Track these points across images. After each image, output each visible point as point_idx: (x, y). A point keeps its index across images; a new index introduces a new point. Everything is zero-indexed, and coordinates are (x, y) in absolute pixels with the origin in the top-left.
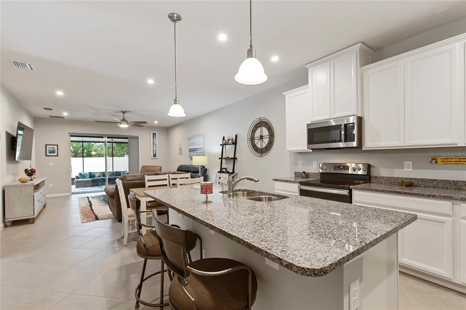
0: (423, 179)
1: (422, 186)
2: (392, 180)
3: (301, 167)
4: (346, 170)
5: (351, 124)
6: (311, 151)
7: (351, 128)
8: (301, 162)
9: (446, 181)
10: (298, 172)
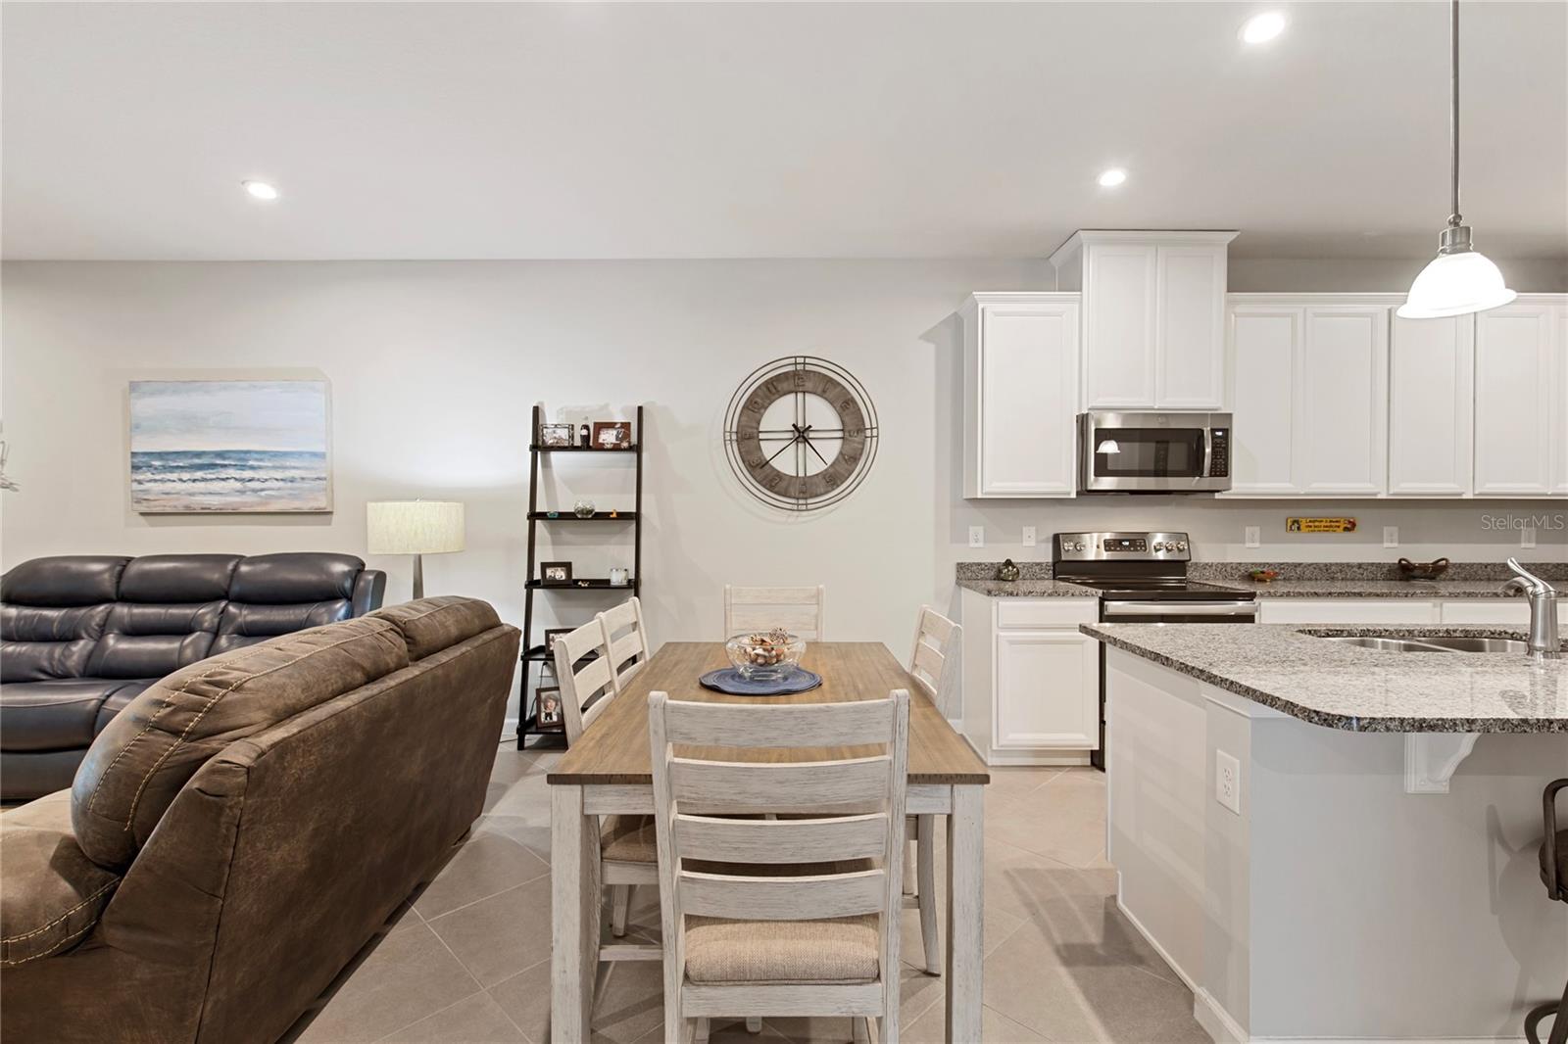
0: (1282, 564)
1: (1281, 577)
2: (1229, 569)
3: (982, 544)
4: (1137, 550)
5: (1219, 430)
6: (1073, 495)
7: (1218, 441)
8: (980, 530)
9: (1316, 566)
10: (972, 565)
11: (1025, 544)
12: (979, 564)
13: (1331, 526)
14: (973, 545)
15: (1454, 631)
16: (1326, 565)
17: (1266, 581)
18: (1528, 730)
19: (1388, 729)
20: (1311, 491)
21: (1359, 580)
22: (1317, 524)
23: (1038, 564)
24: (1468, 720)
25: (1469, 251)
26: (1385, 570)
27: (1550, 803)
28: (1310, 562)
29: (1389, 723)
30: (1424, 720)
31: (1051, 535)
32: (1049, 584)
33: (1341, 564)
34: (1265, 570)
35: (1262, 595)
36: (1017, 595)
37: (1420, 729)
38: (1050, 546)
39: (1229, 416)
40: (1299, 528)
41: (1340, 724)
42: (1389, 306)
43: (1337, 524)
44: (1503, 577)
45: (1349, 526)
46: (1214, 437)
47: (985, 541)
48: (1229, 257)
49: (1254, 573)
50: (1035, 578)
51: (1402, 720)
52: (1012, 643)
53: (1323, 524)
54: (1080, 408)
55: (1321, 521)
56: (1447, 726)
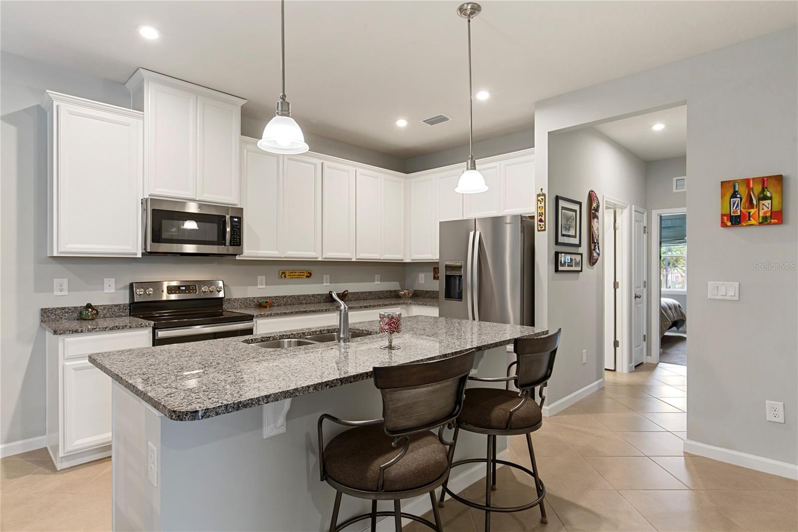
0: (277, 297)
1: (275, 305)
2: (248, 302)
3: (65, 293)
4: (191, 293)
5: (236, 218)
6: (140, 256)
7: (235, 224)
8: (65, 281)
9: (293, 297)
10: (56, 309)
11: (105, 291)
12: (63, 309)
13: (300, 275)
14: (57, 293)
15: (323, 330)
16: (298, 296)
17: (267, 307)
18: (298, 394)
19: (217, 414)
20: (287, 256)
21: (313, 303)
22: (294, 274)
23: (116, 306)
24: (266, 396)
25: (288, 116)
26: (324, 297)
27: (320, 428)
28: (290, 295)
29: (218, 410)
30: (240, 402)
31: (128, 283)
32: (127, 320)
33: (305, 295)
34: (268, 300)
35: (257, 316)
36: (82, 332)
37: (238, 408)
38: (128, 292)
39: (242, 209)
40: (285, 277)
41: (187, 418)
42: (322, 161)
43: (303, 274)
44: (369, 298)
45: (308, 275)
46: (232, 221)
47: (69, 290)
48: (242, 114)
49: (262, 303)
50: (114, 316)
51: (226, 406)
52: (76, 369)
53: (297, 274)
54: (143, 195)
55: (296, 272)
56: (254, 403)
